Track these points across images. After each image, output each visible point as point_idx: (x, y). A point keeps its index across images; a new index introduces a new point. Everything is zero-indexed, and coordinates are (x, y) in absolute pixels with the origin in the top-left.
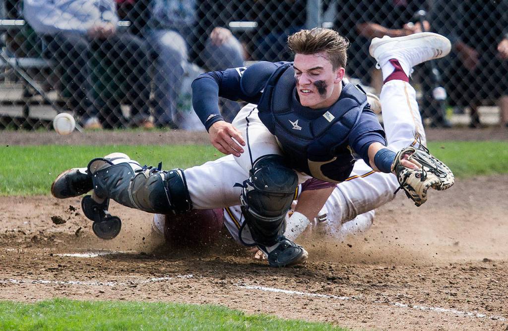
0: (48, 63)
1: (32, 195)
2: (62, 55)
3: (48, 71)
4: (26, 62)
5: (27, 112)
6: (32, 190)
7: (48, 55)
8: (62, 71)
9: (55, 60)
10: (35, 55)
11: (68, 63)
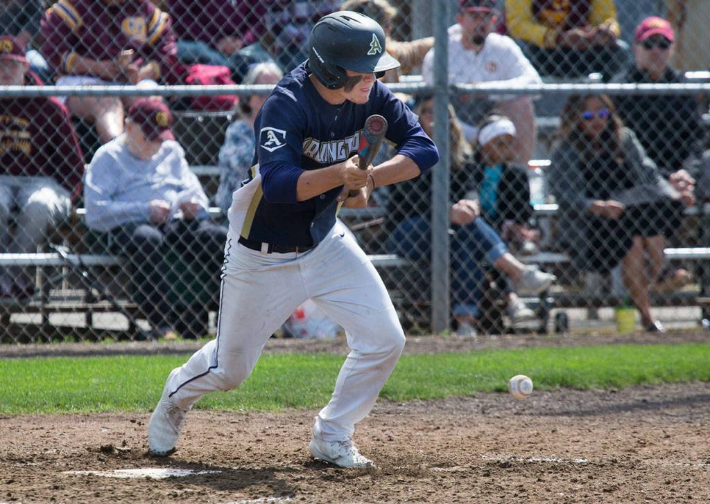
0: (115, 260)
1: (97, 412)
2: (132, 249)
3: (115, 269)
4: (88, 259)
5: (89, 320)
6: (97, 406)
7: (115, 249)
8: (133, 269)
9: (124, 255)
10: (99, 250)
11: (140, 259)
